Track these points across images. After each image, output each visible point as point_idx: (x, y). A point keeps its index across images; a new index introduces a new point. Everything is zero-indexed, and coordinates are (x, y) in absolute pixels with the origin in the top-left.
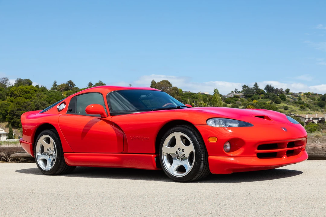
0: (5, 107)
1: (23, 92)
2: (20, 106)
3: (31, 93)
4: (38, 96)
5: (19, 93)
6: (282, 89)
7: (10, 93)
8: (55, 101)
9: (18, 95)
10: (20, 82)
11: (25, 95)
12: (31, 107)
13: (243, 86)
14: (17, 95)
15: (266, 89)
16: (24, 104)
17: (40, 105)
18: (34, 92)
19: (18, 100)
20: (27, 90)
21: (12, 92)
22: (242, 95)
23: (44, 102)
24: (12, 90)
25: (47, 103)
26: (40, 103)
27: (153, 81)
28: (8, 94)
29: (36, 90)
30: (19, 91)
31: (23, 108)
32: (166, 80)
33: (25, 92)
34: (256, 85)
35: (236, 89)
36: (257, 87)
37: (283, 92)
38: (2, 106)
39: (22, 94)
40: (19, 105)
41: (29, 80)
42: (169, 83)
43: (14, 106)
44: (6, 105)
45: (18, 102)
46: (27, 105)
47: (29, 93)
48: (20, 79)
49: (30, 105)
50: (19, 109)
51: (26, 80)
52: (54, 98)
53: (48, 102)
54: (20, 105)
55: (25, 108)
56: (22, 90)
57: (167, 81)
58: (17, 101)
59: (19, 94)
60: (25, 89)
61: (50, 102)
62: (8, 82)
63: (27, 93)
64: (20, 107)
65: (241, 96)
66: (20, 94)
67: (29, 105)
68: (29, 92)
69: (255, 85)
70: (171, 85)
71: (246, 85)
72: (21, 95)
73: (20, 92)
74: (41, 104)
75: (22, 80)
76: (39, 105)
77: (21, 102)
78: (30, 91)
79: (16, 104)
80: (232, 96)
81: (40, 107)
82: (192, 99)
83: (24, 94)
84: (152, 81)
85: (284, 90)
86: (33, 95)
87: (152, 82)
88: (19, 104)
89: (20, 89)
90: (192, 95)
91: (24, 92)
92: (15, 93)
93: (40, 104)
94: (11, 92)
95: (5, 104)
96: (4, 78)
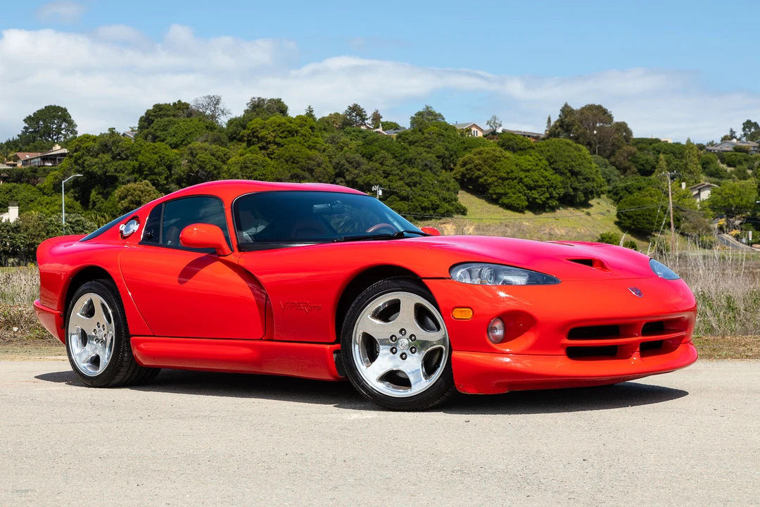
0: (255, 170)
1: (282, 132)
2: (298, 167)
3: (303, 135)
4: (334, 141)
5: (273, 135)
7: (249, 136)
8: (386, 154)
9: (269, 139)
10: (257, 107)
11: (289, 139)
12: (325, 169)
13: (744, 124)
14: (266, 138)
16: (308, 161)
17: (347, 166)
18: (310, 130)
19: (292, 153)
20: (293, 126)
21: (254, 132)
22: (754, 147)
23: (358, 157)
24: (254, 126)
25: (364, 161)
26: (346, 160)
27: (566, 106)
28: (243, 136)
29: (314, 128)
30: (272, 129)
31: (307, 174)
32: (597, 105)
33: (288, 131)
35: (731, 131)
38: (246, 167)
39: (281, 137)
40: (294, 165)
41: (279, 101)
42: (605, 112)
43: (282, 167)
44: (256, 164)
45: (291, 157)
46: (314, 166)
47: (297, 134)
48: (259, 98)
49: (323, 166)
50: (295, 174)
51: (271, 100)
52: (382, 148)
53: (367, 158)
54: (297, 163)
55: (311, 171)
56: (279, 126)
57: (599, 108)
58: (287, 154)
59: (273, 138)
60: (288, 124)
61: (371, 156)
62: (220, 106)
63: (293, 136)
64: (299, 171)
65: (752, 149)
66: (275, 137)
67: (319, 165)
68: (297, 132)
70: (610, 117)
71: (753, 121)
72: (278, 140)
73: (275, 131)
74: (348, 162)
75: (263, 100)
76: (344, 165)
77: (300, 158)
78: (299, 129)
79: (287, 161)
80: (729, 149)
81: (348, 170)
82: (654, 153)
83: (285, 137)
84: (563, 106)
86: (308, 139)
87: (563, 110)
88: (293, 162)
89: (273, 125)
90: (654, 145)
91: (286, 133)
92: (263, 133)
93: (346, 163)
94: (250, 131)
95: (254, 161)
96: (209, 97)
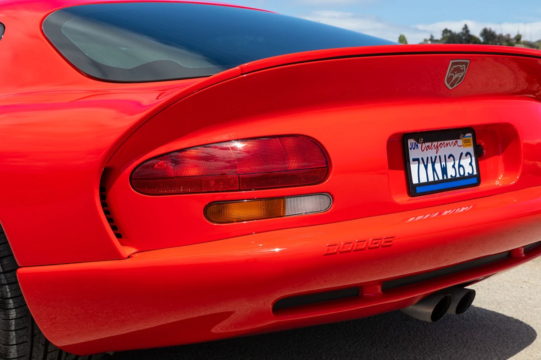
6: (509, 35)
15: (482, 35)
34: (466, 28)
36: (468, 31)
37: (511, 39)
69: (463, 29)
85: (513, 36)
